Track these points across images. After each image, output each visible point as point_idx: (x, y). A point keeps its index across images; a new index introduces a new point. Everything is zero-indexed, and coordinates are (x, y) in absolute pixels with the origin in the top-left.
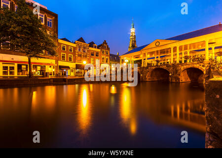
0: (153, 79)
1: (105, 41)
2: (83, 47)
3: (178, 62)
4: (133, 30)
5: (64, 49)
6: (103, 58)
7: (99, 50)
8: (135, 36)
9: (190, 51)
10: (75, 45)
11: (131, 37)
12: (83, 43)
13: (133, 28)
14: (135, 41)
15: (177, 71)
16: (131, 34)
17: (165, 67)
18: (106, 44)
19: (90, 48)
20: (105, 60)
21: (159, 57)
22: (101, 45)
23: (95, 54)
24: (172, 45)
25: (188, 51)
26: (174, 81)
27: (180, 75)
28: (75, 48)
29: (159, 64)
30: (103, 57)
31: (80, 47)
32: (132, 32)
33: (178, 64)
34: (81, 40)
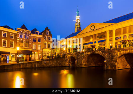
0: (90, 64)
1: (47, 28)
2: (25, 34)
3: (114, 47)
4: (78, 18)
5: (5, 35)
6: (45, 44)
7: (41, 36)
8: (80, 23)
9: (130, 35)
10: (16, 32)
11: (76, 24)
12: (24, 30)
13: (78, 15)
14: (80, 28)
15: (112, 57)
16: (76, 21)
17: (100, 53)
18: (48, 30)
19: (32, 35)
20: (47, 46)
21: (97, 42)
22: (43, 32)
23: (37, 40)
24: (108, 28)
25: (127, 35)
26: (110, 68)
27: (116, 61)
28: (16, 35)
29: (94, 49)
30: (45, 42)
31: (21, 34)
32: (77, 19)
33: (114, 49)
34: (24, 27)
